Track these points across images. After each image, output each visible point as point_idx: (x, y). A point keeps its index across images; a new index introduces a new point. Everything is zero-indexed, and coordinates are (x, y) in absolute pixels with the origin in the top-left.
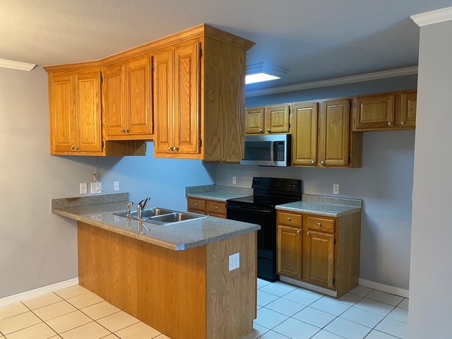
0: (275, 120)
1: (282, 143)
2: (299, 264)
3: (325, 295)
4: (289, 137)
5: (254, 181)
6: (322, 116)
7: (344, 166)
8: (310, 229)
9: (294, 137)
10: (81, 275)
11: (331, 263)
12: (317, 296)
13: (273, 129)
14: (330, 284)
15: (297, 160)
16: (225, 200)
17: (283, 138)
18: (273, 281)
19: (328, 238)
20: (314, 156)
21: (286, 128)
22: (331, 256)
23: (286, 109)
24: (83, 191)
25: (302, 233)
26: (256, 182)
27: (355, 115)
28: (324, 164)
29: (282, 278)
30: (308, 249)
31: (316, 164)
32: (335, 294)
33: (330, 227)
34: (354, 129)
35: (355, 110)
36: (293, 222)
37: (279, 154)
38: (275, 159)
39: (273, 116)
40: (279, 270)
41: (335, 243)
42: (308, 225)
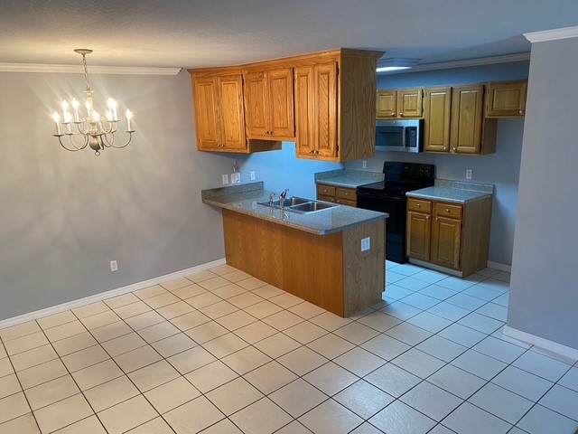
0: (408, 104)
1: (415, 128)
2: (427, 247)
3: (452, 275)
4: (422, 123)
5: (385, 167)
6: (455, 101)
7: (475, 153)
8: (439, 215)
9: (427, 122)
10: (228, 256)
11: (457, 246)
12: (443, 276)
13: (406, 114)
14: (456, 266)
15: (430, 146)
16: (355, 186)
17: (415, 123)
18: (402, 263)
19: (455, 223)
20: (446, 142)
21: (419, 113)
22: (457, 240)
23: (420, 92)
24: (225, 182)
25: (431, 218)
26: (387, 167)
27: (487, 103)
28: (456, 151)
29: (411, 260)
30: (436, 233)
31: (448, 150)
32: (460, 274)
33: (458, 214)
34: (486, 116)
35: (488, 97)
36: (423, 209)
37: (412, 139)
38: (407, 145)
39: (406, 100)
40: (408, 252)
41: (461, 228)
42: (437, 211)
